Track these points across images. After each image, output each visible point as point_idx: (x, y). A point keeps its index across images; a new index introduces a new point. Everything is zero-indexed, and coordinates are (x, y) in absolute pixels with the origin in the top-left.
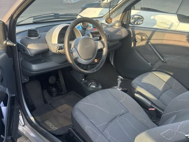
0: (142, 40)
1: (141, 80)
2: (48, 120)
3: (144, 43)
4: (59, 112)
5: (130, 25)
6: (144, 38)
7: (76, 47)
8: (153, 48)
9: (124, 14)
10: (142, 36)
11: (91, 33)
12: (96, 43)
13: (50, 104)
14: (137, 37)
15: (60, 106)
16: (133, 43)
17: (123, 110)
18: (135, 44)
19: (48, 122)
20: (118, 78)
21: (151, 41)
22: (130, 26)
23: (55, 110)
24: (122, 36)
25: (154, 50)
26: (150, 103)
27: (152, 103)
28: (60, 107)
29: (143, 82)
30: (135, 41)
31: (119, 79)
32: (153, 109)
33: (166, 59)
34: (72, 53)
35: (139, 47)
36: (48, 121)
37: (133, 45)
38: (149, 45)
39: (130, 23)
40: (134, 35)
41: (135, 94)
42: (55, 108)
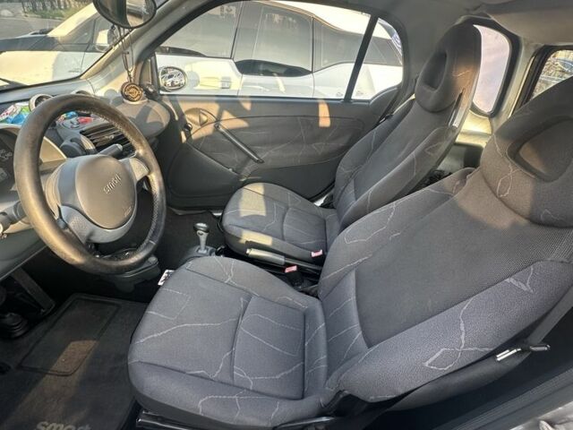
0: (203, 124)
1: (238, 213)
2: (44, 420)
3: (209, 130)
4: (66, 375)
5: (161, 92)
6: (204, 118)
7: (70, 202)
8: (229, 136)
9: (140, 66)
10: (202, 115)
11: (81, 133)
12: (123, 164)
13: (20, 367)
14: (190, 120)
15: (59, 355)
16: (183, 134)
17: (242, 299)
18: (188, 136)
19: (46, 427)
20: (196, 229)
21: (222, 123)
22: (163, 95)
23: (47, 376)
24: (162, 124)
25: (234, 140)
26: (281, 259)
27: (287, 256)
28: (62, 358)
29: (243, 215)
30: (188, 129)
31: (201, 232)
32: (294, 268)
33: (263, 156)
34: (67, 226)
35: (200, 140)
36: (43, 425)
37: (184, 138)
38: (222, 133)
39: (160, 88)
40: (182, 115)
41: (248, 251)
42: (43, 372)
